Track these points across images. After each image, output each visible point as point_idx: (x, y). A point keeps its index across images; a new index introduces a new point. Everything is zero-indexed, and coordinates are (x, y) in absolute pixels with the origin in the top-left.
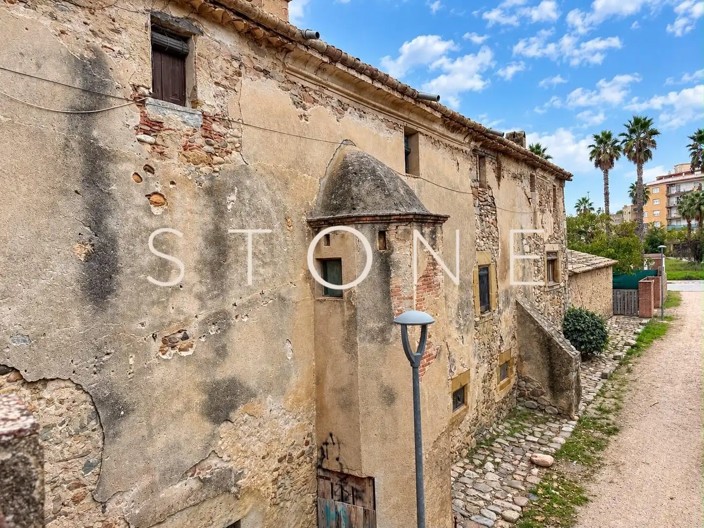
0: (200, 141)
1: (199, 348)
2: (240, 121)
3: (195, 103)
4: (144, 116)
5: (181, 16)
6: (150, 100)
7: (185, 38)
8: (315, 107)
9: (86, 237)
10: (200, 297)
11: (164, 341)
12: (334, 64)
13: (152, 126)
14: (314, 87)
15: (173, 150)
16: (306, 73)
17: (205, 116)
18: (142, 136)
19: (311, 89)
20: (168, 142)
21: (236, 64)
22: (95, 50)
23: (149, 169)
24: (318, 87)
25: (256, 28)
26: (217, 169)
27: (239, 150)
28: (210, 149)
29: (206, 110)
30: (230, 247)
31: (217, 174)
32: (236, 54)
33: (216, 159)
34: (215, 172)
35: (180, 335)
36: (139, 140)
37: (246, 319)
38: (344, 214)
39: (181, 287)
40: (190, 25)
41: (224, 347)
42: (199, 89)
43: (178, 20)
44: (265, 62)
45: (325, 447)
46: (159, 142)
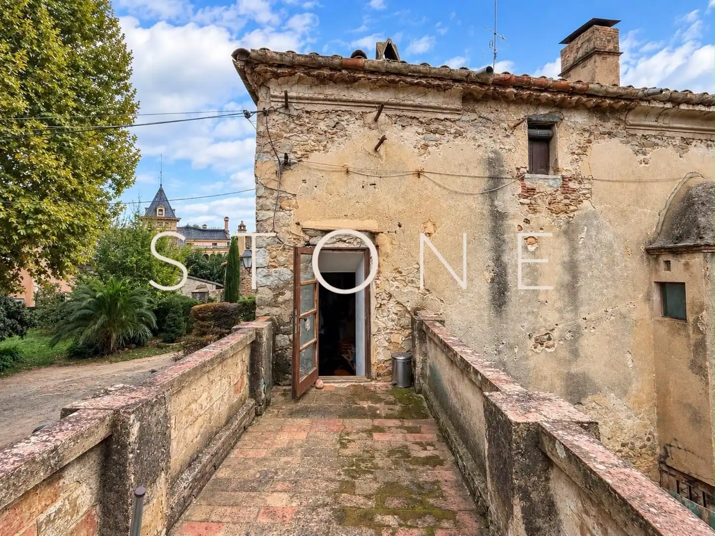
0: (560, 197)
1: (559, 347)
2: (590, 177)
3: (557, 170)
4: (524, 187)
5: (547, 112)
6: (527, 176)
7: (550, 126)
8: (655, 150)
9: (491, 269)
10: (560, 311)
11: (536, 340)
12: (677, 107)
13: (529, 192)
14: (653, 133)
15: (542, 206)
16: (647, 123)
17: (563, 178)
18: (522, 200)
19: (651, 136)
20: (539, 201)
21: (587, 135)
22: (495, 152)
23: (527, 221)
24: (658, 132)
25: (602, 102)
26: (572, 215)
27: (590, 199)
28: (567, 201)
29: (564, 174)
30: (581, 273)
31: (571, 219)
32: (587, 127)
33: (572, 208)
34: (570, 217)
35: (546, 337)
36: (520, 203)
37: (593, 331)
38: (689, 243)
39: (547, 302)
40: (554, 117)
41: (577, 350)
42: (559, 161)
43: (545, 116)
44: (610, 125)
45: (668, 448)
46: (533, 202)
